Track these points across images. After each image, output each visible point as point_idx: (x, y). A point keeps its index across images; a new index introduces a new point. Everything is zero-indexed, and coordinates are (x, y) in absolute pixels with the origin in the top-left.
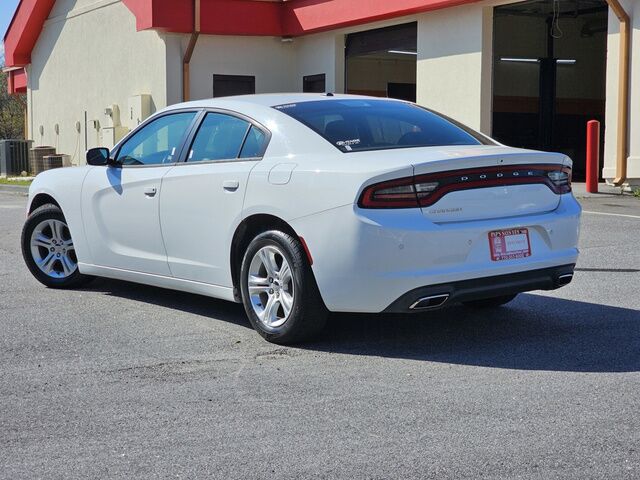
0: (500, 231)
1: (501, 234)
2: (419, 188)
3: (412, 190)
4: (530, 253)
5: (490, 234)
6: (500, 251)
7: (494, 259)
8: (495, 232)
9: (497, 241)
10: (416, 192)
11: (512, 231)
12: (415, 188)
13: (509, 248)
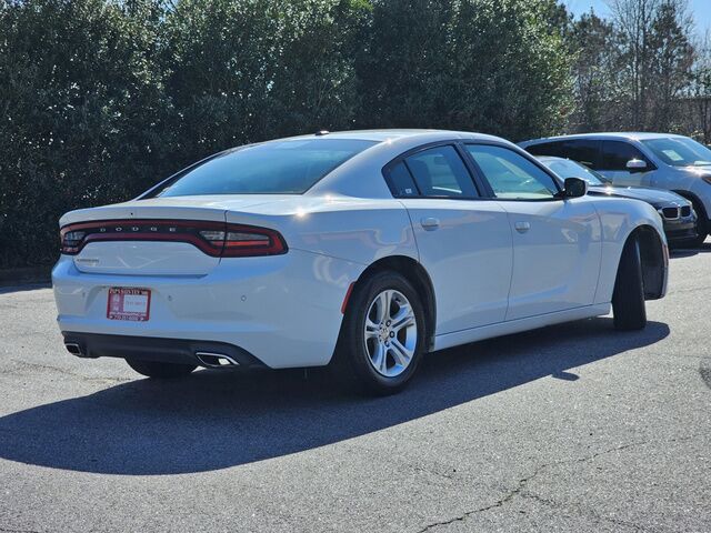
0: (120, 288)
1: (120, 291)
4: (147, 318)
5: (109, 290)
6: (117, 309)
7: (109, 316)
8: (114, 288)
9: (116, 299)
11: (132, 291)
13: (126, 308)
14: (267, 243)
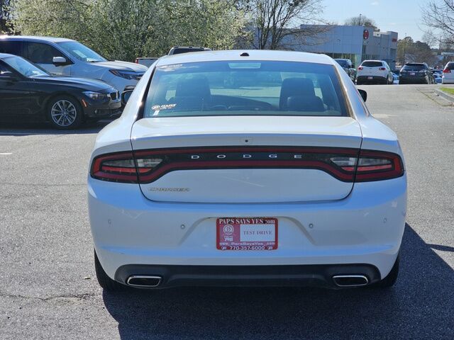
0: (235, 219)
1: (235, 222)
2: (141, 163)
3: (133, 166)
4: (275, 247)
5: (218, 220)
6: (231, 239)
7: (219, 247)
8: (226, 218)
9: (228, 229)
10: (137, 168)
11: (251, 221)
12: (136, 163)
13: (243, 238)
14: (390, 166)
